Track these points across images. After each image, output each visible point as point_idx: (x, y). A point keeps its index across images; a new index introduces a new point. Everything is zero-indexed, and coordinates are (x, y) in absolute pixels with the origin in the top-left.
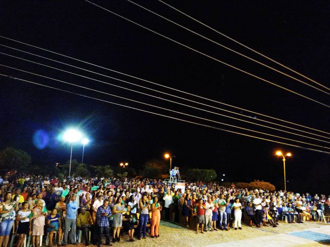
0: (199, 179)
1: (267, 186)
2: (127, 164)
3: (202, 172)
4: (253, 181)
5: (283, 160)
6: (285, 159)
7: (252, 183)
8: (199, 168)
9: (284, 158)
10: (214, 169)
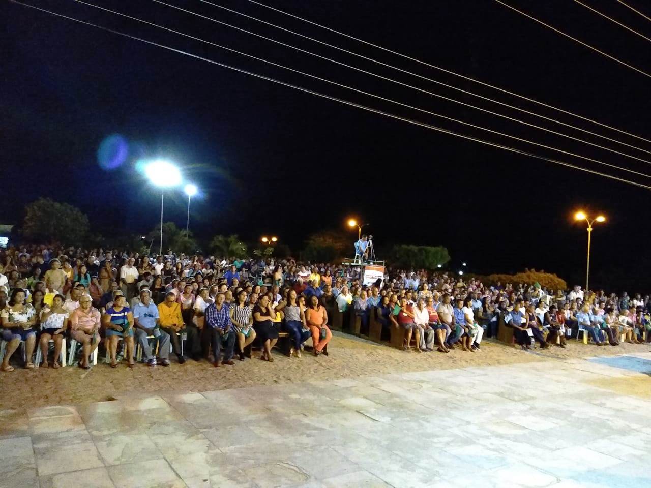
0: (413, 264)
1: (550, 281)
2: (274, 239)
3: (420, 250)
4: (524, 271)
5: (588, 229)
6: (592, 227)
7: (520, 274)
8: (417, 244)
9: (590, 226)
10: (444, 246)
